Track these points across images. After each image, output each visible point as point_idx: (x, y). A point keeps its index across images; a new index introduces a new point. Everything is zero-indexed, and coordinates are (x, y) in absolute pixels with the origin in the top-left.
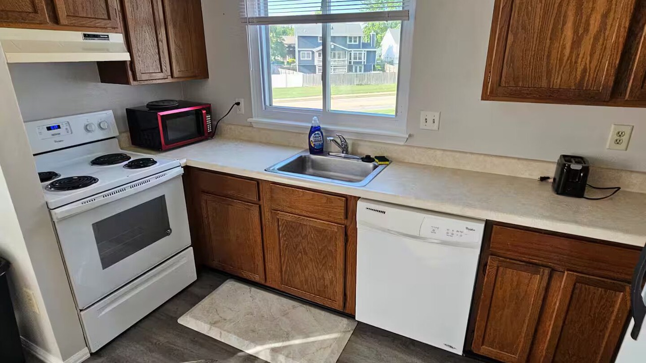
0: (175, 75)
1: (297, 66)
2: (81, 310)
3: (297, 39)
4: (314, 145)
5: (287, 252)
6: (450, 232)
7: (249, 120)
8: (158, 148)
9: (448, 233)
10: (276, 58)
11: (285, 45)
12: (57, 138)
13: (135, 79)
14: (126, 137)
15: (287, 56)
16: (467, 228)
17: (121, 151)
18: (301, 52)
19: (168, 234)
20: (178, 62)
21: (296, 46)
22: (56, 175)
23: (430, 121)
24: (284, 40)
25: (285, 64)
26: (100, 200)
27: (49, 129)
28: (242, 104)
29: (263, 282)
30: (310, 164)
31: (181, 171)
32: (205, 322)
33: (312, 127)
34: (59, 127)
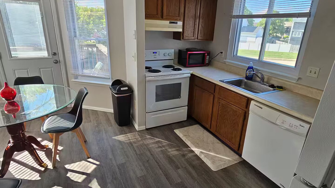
0: (199, 38)
1: (289, 40)
2: (146, 113)
3: (293, 24)
4: (248, 75)
5: (220, 118)
6: (291, 125)
7: (224, 60)
8: (185, 66)
9: (290, 125)
10: (277, 35)
11: (285, 27)
12: (155, 56)
13: (183, 39)
14: (176, 60)
15: (285, 34)
16: (300, 125)
17: (173, 65)
18: (294, 32)
19: (179, 98)
20: (201, 33)
21: (292, 28)
22: (151, 68)
23: (313, 72)
24: (285, 24)
25: (282, 38)
26: (160, 78)
27: (153, 53)
28: (223, 53)
29: (209, 129)
30: (244, 84)
31: (189, 75)
32: (182, 134)
33: (249, 66)
34: (156, 53)
